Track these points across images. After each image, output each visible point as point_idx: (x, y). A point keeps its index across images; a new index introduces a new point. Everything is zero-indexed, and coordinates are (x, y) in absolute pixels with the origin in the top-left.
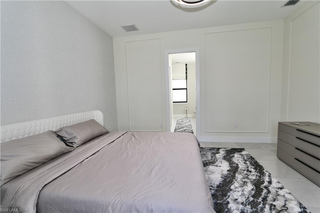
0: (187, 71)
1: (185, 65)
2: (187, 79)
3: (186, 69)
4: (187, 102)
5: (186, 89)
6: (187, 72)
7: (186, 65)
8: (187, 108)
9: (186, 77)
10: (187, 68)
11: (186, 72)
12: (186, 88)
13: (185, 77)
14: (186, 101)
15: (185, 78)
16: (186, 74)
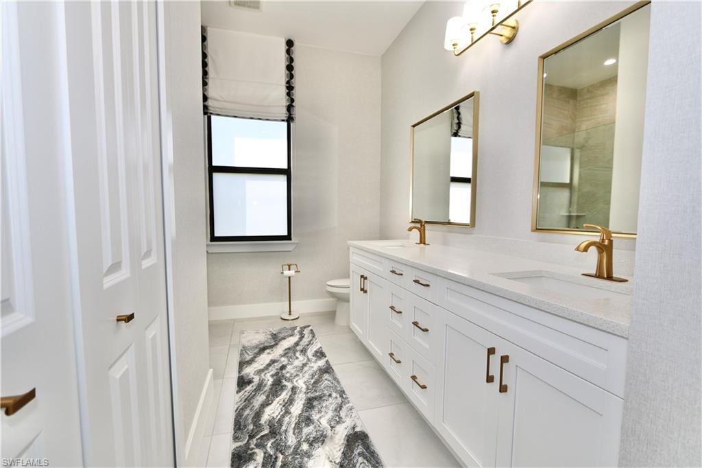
0: (292, 76)
1: (284, 47)
2: (290, 120)
3: (290, 68)
4: (288, 237)
5: (286, 172)
6: (297, 82)
7: (290, 43)
8: (292, 273)
9: (290, 108)
10: (291, 60)
11: (288, 82)
12: (285, 166)
13: (284, 110)
14: (286, 233)
15: (283, 113)
16: (288, 94)
